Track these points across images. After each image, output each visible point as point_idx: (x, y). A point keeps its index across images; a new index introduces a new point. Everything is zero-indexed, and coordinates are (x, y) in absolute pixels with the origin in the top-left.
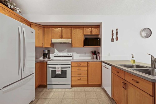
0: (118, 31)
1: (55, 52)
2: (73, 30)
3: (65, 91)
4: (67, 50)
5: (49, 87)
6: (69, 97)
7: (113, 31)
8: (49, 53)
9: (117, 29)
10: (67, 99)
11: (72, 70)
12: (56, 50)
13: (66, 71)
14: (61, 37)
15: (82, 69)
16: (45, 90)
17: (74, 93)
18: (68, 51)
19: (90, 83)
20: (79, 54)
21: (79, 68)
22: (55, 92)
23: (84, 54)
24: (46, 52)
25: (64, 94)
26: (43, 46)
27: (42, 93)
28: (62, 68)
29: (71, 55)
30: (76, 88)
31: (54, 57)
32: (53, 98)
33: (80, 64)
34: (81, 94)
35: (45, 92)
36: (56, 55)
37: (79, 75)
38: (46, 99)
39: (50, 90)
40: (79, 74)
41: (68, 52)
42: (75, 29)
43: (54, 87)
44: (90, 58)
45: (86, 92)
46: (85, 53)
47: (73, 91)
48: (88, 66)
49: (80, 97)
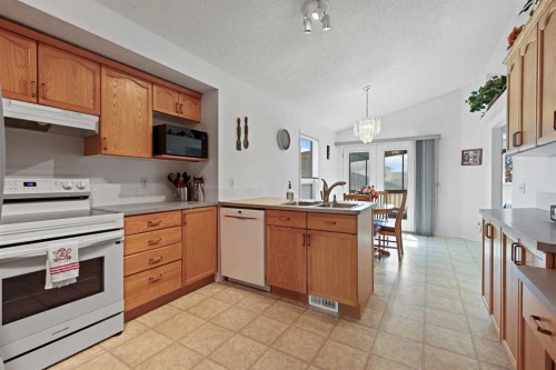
0: (249, 124)
2: (104, 77)
3: (110, 350)
7: (239, 121)
9: (246, 119)
13: (102, 259)
14: (36, 96)
17: (152, 332)
19: (189, 281)
20: (118, 186)
21: (155, 236)
23: (140, 185)
28: (82, 251)
33: (156, 222)
34: (180, 321)
37: (156, 262)
40: (156, 259)
42: (119, 77)
44: (162, 198)
45: (188, 309)
47: (146, 330)
48: (182, 224)
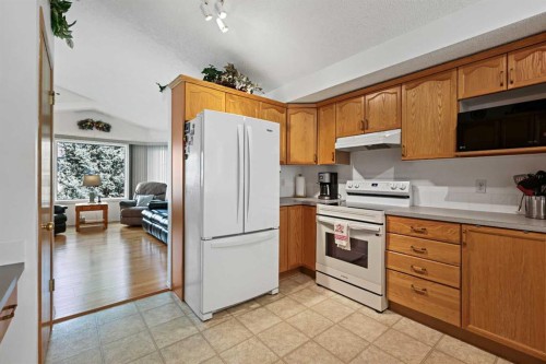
1: (351, 179)
2: (405, 93)
3: (357, 311)
4: (392, 170)
5: (320, 278)
6: (357, 332)
8: (336, 183)
10: (346, 334)
11: (391, 247)
12: (355, 173)
13: (366, 243)
14: (363, 129)
15: (431, 253)
16: (310, 283)
17: (385, 328)
18: (395, 172)
19: (471, 327)
21: (420, 243)
22: (329, 298)
23: (474, 189)
24: (327, 179)
25: (350, 315)
26: (316, 161)
27: (300, 287)
29: (407, 191)
30: (405, 321)
31: (349, 194)
32: (313, 311)
33: (420, 229)
34: (408, 346)
35: (308, 288)
36: (353, 189)
37: (416, 271)
38: (299, 303)
39: (322, 289)
40: (416, 268)
41: (396, 179)
42: (417, 85)
43: (333, 284)
45: (438, 351)
46: (481, 185)
47: (387, 325)
48: (462, 244)
49: (397, 353)
